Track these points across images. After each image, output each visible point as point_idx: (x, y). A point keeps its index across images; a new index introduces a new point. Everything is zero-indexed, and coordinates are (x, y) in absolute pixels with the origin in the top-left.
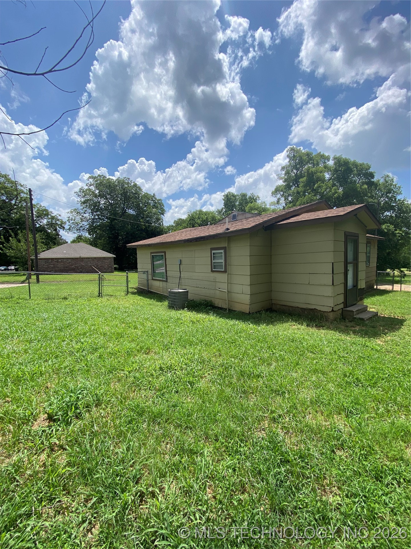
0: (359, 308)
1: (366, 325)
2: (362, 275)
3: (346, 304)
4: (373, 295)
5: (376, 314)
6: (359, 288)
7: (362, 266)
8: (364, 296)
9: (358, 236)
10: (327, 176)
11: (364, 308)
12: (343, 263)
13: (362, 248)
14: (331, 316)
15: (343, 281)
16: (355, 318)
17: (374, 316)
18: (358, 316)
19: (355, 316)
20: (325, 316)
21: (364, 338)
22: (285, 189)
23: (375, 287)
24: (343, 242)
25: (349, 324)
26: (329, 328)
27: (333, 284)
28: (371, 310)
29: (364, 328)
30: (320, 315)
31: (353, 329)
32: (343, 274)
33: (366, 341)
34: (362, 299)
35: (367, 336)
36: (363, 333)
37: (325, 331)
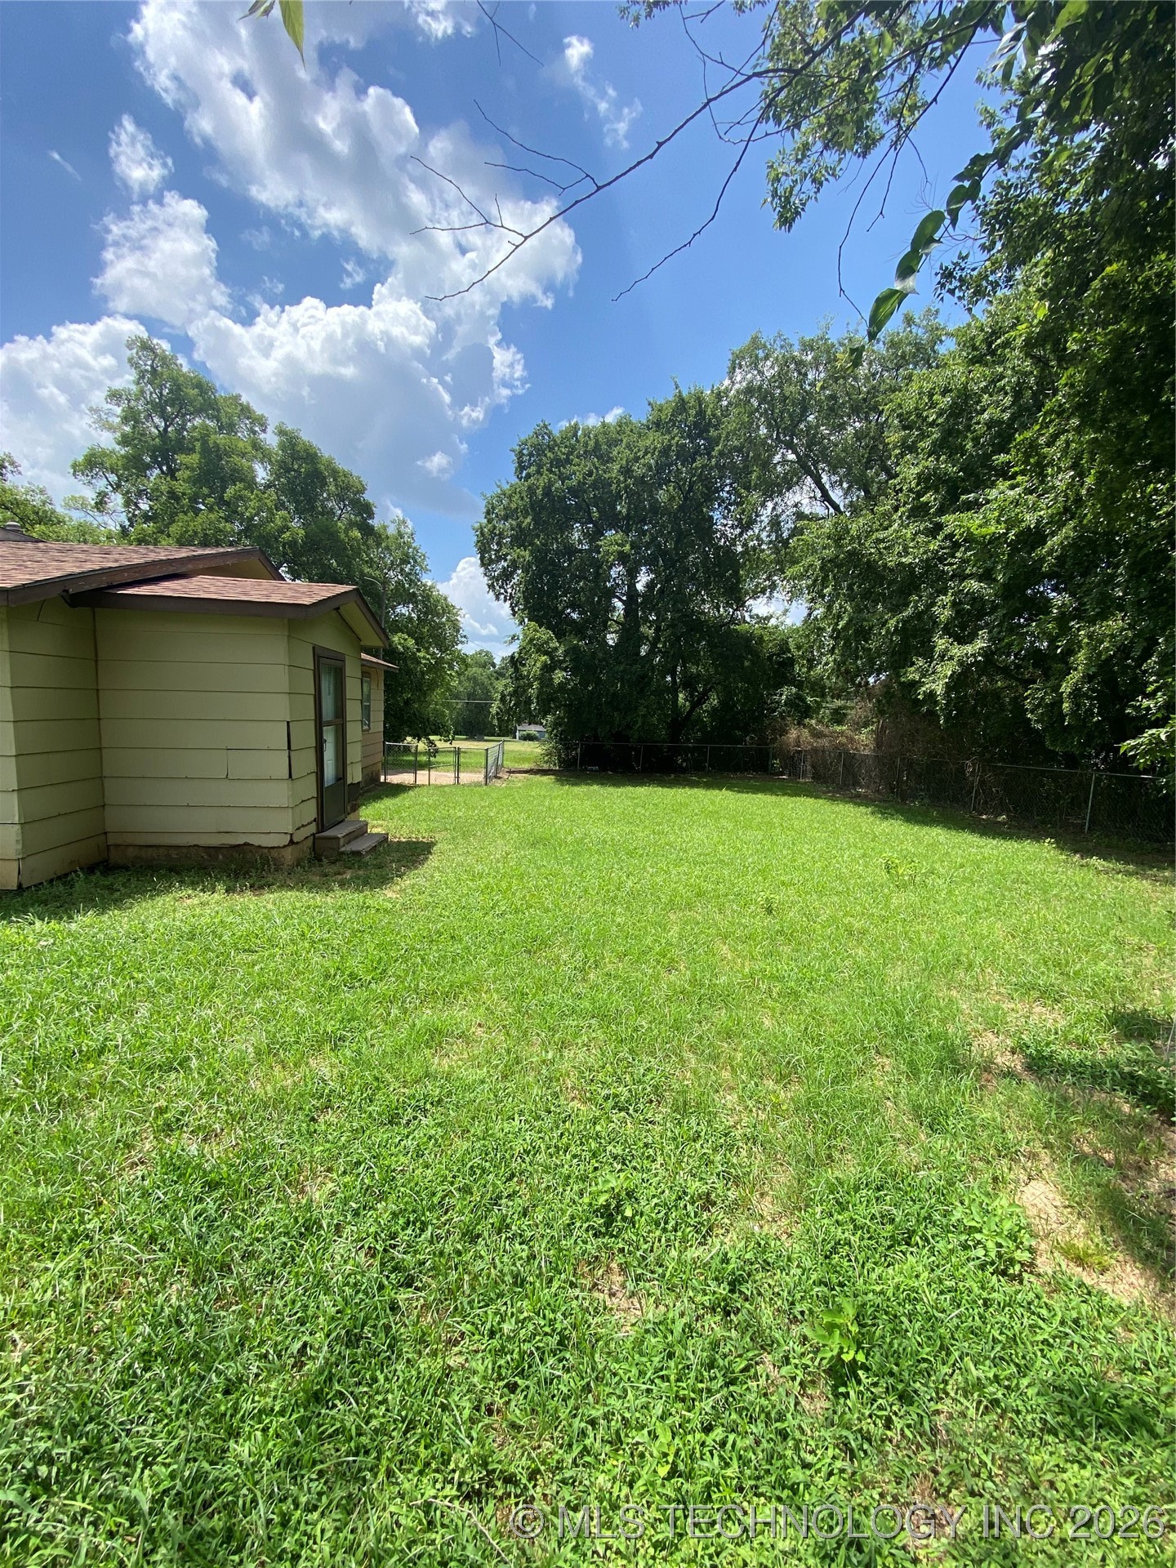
0: (351, 829)
1: (366, 865)
2: (354, 753)
3: (322, 823)
4: (378, 797)
5: (384, 839)
6: (349, 782)
7: (354, 731)
8: (359, 802)
9: (344, 661)
10: (262, 474)
11: (361, 827)
12: (312, 724)
13: (353, 688)
14: (289, 856)
15: (313, 767)
16: (343, 853)
17: (380, 843)
18: (348, 848)
19: (342, 849)
20: (274, 859)
21: (362, 892)
22: (125, 468)
23: (382, 779)
24: (311, 673)
25: (330, 869)
26: (284, 886)
27: (290, 776)
28: (375, 831)
29: (361, 873)
30: (261, 857)
31: (340, 877)
32: (313, 750)
33: (365, 897)
34: (355, 808)
35: (368, 887)
36: (360, 882)
37: (276, 895)
